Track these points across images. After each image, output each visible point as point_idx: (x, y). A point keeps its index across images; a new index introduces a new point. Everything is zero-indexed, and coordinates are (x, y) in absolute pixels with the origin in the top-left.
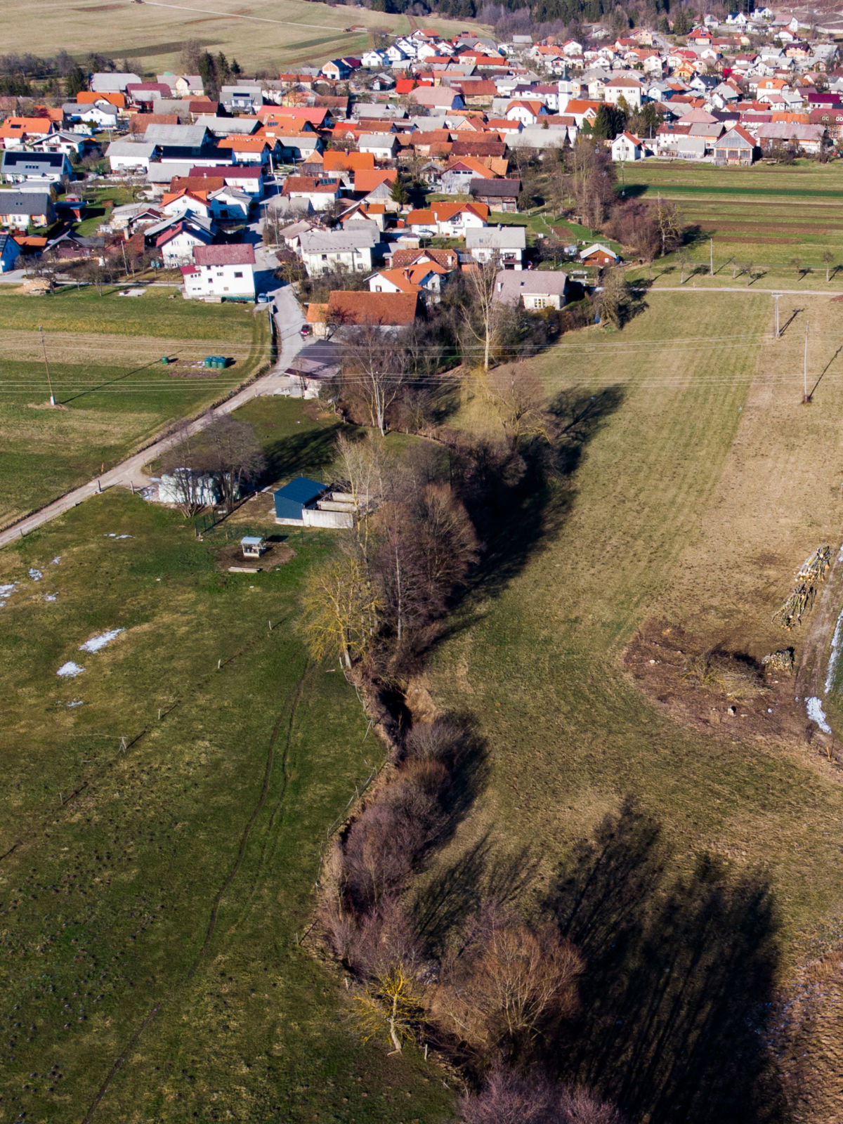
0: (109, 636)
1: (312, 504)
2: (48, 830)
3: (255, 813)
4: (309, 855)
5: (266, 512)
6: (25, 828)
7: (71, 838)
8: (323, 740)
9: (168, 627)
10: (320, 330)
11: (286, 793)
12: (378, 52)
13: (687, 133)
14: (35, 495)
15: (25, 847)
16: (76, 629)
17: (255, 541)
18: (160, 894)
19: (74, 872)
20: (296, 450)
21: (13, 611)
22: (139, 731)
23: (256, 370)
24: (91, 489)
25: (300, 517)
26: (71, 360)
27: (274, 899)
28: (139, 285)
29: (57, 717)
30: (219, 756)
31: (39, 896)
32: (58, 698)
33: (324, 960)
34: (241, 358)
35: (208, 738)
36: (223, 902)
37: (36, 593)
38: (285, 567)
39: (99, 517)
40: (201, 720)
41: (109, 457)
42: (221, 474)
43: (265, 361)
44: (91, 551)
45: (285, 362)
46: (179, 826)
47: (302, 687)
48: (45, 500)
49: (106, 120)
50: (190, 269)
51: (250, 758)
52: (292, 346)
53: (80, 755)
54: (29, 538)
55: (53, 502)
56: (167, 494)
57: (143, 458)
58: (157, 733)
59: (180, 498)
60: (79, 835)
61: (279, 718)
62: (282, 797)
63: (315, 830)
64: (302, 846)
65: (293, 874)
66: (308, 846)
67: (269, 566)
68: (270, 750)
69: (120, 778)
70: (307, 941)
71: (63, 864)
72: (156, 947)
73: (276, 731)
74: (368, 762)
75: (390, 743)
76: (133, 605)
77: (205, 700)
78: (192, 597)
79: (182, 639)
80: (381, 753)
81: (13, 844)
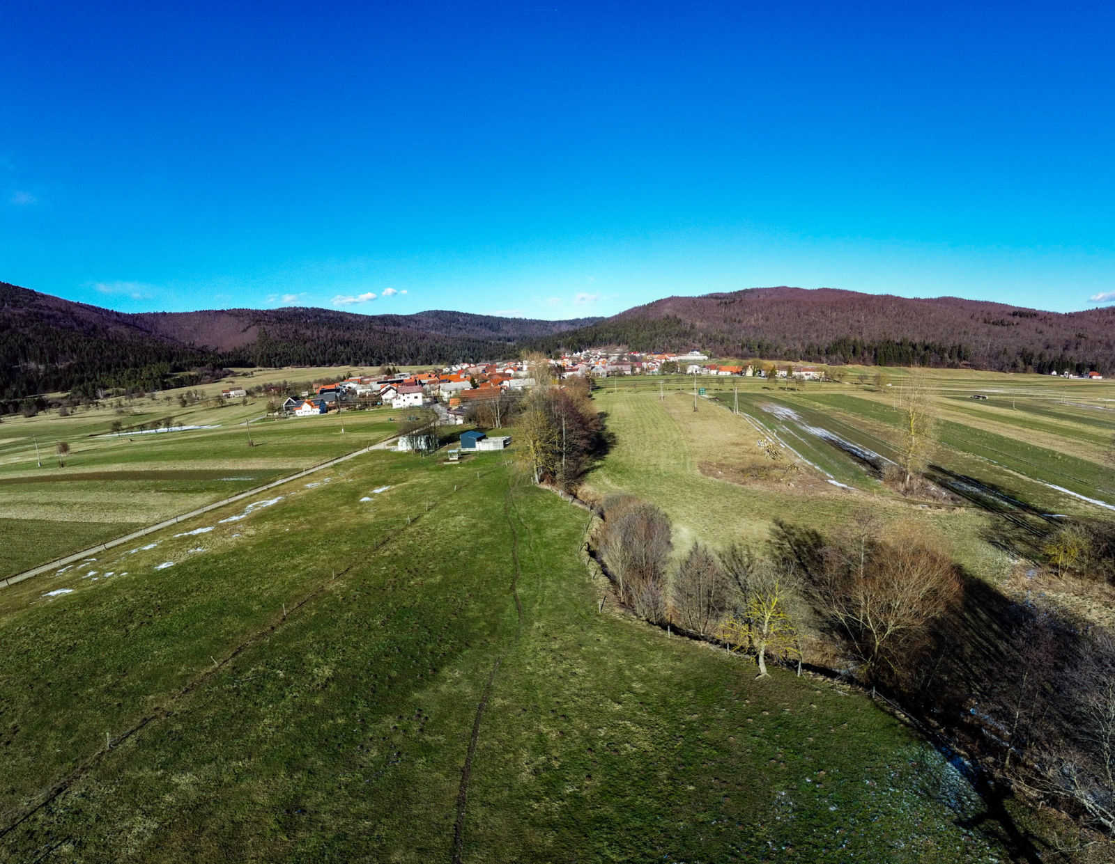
0: (386, 488)
1: (480, 441)
2: (369, 560)
3: (515, 544)
6: (353, 560)
7: (386, 563)
9: (418, 483)
11: (532, 534)
12: (449, 368)
13: (577, 371)
14: (339, 454)
15: (355, 569)
16: (366, 487)
19: (393, 579)
21: (332, 484)
24: (364, 451)
25: (474, 447)
27: (560, 587)
29: (363, 515)
30: (474, 522)
31: (371, 593)
32: (362, 509)
33: (630, 620)
35: (463, 515)
36: (519, 590)
37: (343, 479)
38: (474, 461)
39: (370, 457)
40: (455, 509)
41: (370, 443)
42: (428, 435)
44: (368, 466)
46: (462, 553)
47: (512, 492)
48: (343, 454)
49: (354, 385)
50: (395, 397)
51: (496, 521)
53: (381, 527)
54: (338, 465)
55: (346, 455)
56: (403, 448)
57: (386, 443)
58: (428, 516)
59: (409, 448)
60: (392, 561)
61: (505, 505)
62: (530, 536)
63: (565, 549)
64: (561, 558)
65: (565, 572)
66: (566, 558)
67: (465, 461)
68: (507, 517)
69: (411, 535)
70: (606, 610)
71: (385, 576)
72: (477, 619)
73: (506, 510)
74: (579, 518)
75: (588, 509)
76: (395, 478)
77: (452, 502)
78: (427, 473)
79: (428, 484)
80: (585, 514)
81: (347, 567)
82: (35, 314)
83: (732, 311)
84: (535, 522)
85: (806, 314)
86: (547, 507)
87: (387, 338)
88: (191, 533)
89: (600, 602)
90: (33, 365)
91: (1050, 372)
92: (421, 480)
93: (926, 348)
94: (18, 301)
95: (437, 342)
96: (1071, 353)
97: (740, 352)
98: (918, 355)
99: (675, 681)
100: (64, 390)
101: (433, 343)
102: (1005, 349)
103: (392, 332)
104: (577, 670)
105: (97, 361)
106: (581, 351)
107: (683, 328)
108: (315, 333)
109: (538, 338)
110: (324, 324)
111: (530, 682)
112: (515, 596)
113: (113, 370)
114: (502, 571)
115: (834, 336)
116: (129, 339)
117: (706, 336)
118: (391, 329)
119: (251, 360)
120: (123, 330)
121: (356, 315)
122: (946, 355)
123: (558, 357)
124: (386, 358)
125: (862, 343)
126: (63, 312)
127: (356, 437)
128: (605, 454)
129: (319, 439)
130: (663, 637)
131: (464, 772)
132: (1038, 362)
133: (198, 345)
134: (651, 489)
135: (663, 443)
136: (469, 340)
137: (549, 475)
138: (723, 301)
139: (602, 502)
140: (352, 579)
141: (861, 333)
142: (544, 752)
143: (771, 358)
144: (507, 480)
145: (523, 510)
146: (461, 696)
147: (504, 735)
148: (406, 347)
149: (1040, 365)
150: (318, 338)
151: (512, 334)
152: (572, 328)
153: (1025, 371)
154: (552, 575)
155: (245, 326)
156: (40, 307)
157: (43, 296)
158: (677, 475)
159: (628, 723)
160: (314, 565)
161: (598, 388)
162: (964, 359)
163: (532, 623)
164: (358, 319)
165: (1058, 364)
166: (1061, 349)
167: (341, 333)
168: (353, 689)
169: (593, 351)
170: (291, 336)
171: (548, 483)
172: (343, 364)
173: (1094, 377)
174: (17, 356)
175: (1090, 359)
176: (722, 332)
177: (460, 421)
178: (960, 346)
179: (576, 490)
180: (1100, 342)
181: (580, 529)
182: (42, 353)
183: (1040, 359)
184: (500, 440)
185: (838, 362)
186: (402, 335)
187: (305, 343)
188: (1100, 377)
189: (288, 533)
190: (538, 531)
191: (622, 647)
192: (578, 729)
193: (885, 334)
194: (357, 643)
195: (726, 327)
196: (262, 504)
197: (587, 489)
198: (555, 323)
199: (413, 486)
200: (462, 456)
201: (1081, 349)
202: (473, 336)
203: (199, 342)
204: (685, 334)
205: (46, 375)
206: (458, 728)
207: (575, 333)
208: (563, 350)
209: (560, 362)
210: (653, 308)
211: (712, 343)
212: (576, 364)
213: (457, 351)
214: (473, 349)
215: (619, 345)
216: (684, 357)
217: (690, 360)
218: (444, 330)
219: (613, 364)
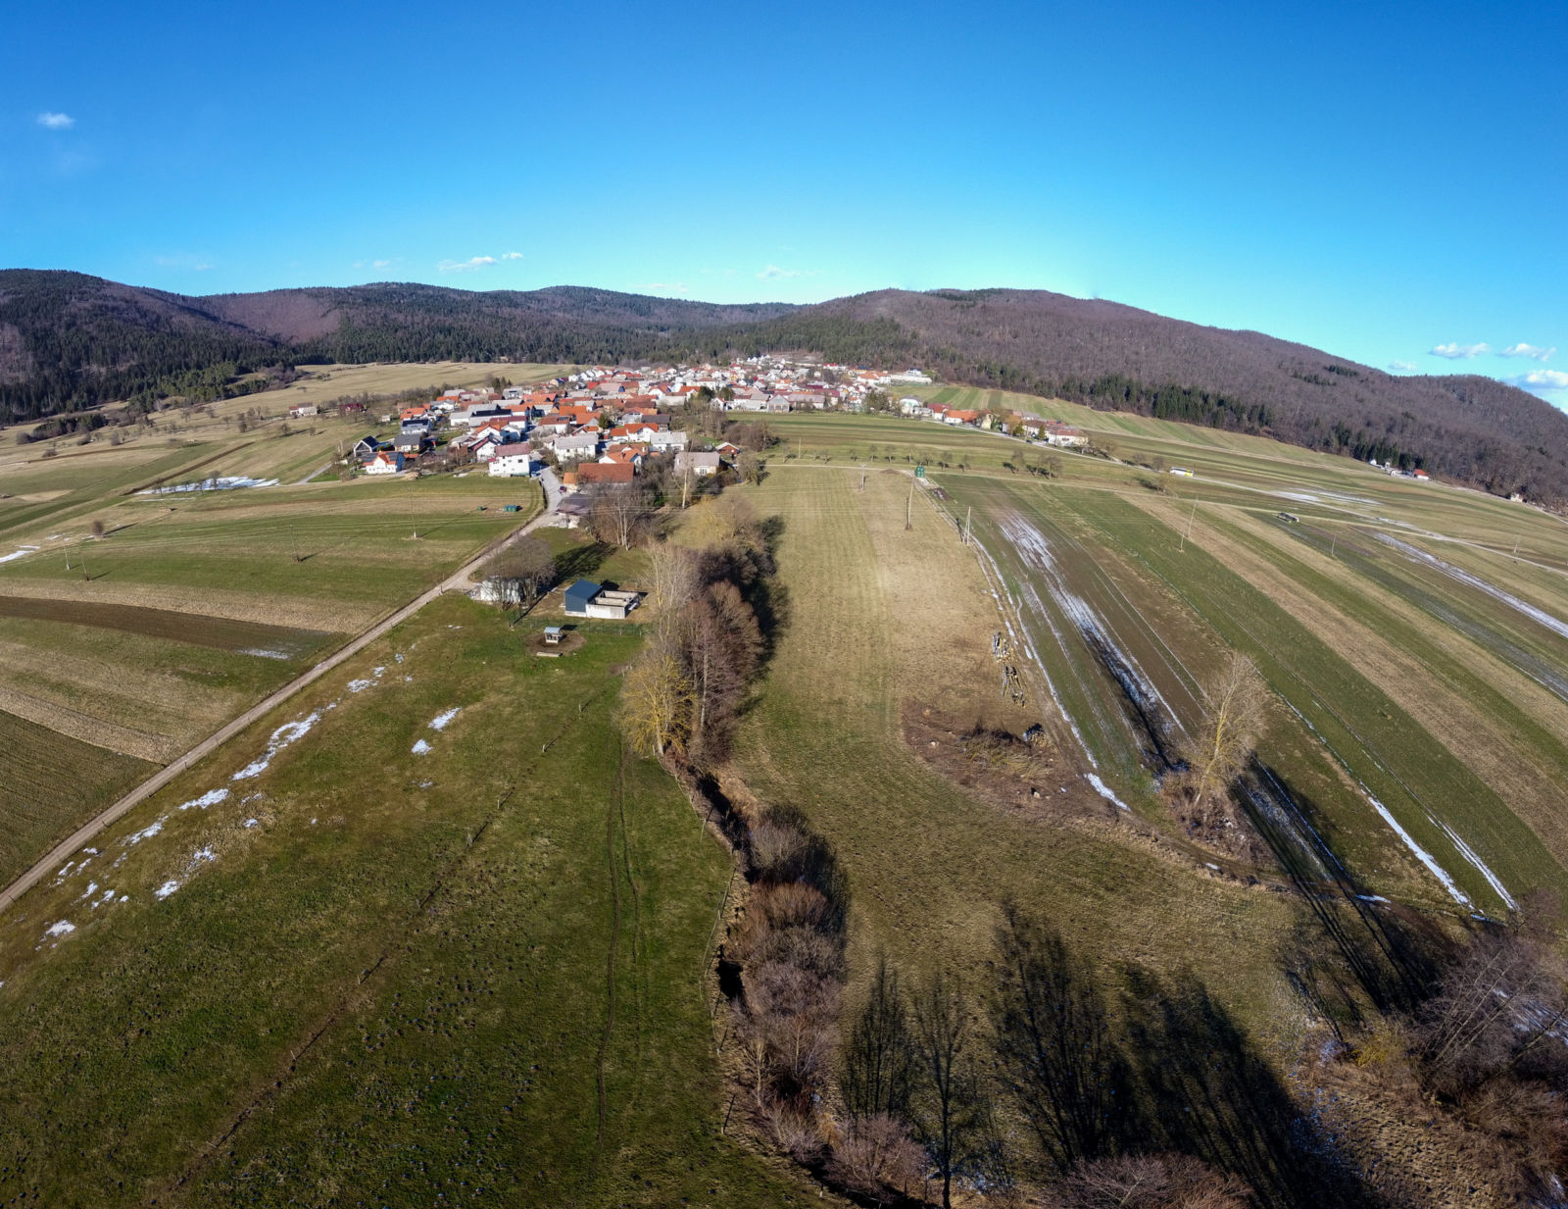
0: (450, 715)
1: (592, 601)
2: (410, 943)
3: (613, 939)
4: (691, 1001)
5: (557, 606)
6: (389, 936)
7: (431, 956)
8: (659, 840)
9: (495, 707)
10: (572, 489)
11: (641, 912)
12: (577, 374)
13: (749, 399)
14: (402, 597)
15: (390, 962)
16: (426, 707)
17: (554, 631)
18: (531, 1048)
19: (436, 1003)
20: (571, 561)
21: (383, 689)
22: (482, 821)
23: (536, 512)
24: (436, 592)
25: (584, 610)
26: (426, 511)
27: (668, 1065)
28: (464, 471)
29: (412, 799)
30: (561, 857)
31: (405, 1032)
32: (413, 777)
33: (766, 1155)
34: (525, 506)
35: (546, 834)
36: (607, 1067)
37: (399, 674)
38: (580, 652)
39: (442, 612)
40: (536, 812)
41: (448, 570)
42: (523, 579)
43: (540, 507)
44: (435, 639)
45: (552, 507)
46: (536, 952)
47: (623, 774)
48: (408, 600)
49: (449, 407)
50: (493, 460)
51: (592, 861)
52: (555, 498)
53: (433, 847)
54: (397, 629)
55: (412, 601)
56: (486, 595)
57: (468, 571)
58: (498, 825)
59: (495, 598)
65: (679, 1028)
67: (567, 651)
68: (609, 853)
73: (610, 829)
76: (467, 685)
82: (101, 307)
83: (970, 318)
85: (1069, 334)
87: (499, 324)
90: (94, 368)
91: (1368, 459)
92: (502, 699)
93: (1221, 403)
94: (85, 292)
95: (565, 329)
96: (1395, 439)
97: (976, 377)
98: (1209, 410)
100: (123, 399)
101: (559, 331)
102: (1318, 420)
103: (507, 316)
105: (157, 361)
106: (758, 356)
107: (901, 336)
108: (409, 318)
109: (701, 329)
110: (420, 305)
113: (174, 373)
115: (1103, 371)
116: (193, 331)
117: (931, 350)
118: (506, 311)
119: (329, 355)
120: (188, 320)
121: (463, 291)
122: (1245, 417)
123: (726, 364)
124: (497, 350)
125: (1139, 385)
126: (127, 302)
132: (1356, 443)
133: (271, 333)
136: (608, 328)
140: (383, 990)
141: (1138, 370)
143: (1017, 389)
145: (634, 835)
148: (523, 336)
149: (1357, 448)
150: (413, 324)
151: (667, 320)
152: (750, 319)
153: (1339, 452)
154: (659, 1032)
155: (325, 310)
156: (105, 297)
157: (110, 284)
161: (775, 442)
162: (1266, 424)
163: (617, 1147)
164: (464, 297)
165: (1379, 450)
166: (1384, 430)
167: (442, 317)
169: (776, 358)
170: (379, 323)
172: (442, 358)
173: (1420, 477)
174: (80, 358)
175: (1416, 449)
176: (953, 345)
178: (1263, 407)
180: (1429, 427)
182: (104, 353)
183: (1359, 439)
185: (1105, 407)
186: (518, 319)
187: (396, 331)
188: (1426, 478)
193: (1169, 376)
195: (959, 339)
196: (292, 731)
198: (725, 308)
201: (1407, 433)
202: (613, 322)
203: (272, 328)
204: (904, 345)
205: (107, 380)
207: (752, 328)
208: (734, 352)
209: (727, 374)
210: (862, 302)
211: (938, 360)
212: (751, 380)
213: (591, 343)
214: (614, 341)
215: (811, 351)
216: (897, 377)
217: (906, 383)
218: (575, 312)
219: (799, 385)
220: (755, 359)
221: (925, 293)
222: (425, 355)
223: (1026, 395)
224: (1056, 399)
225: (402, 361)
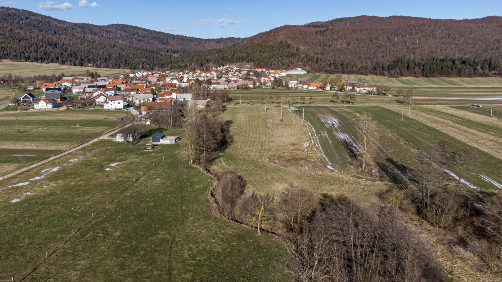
0: (116, 164)
1: (162, 139)
3: (182, 191)
4: (204, 198)
5: (149, 142)
6: (114, 197)
7: (129, 198)
8: (193, 177)
9: (133, 161)
10: (144, 113)
12: (133, 74)
13: (219, 84)
15: (116, 200)
16: (106, 163)
18: (163, 207)
19: (134, 204)
21: (86, 160)
22: (137, 178)
24: (96, 140)
25: (160, 141)
27: (199, 207)
28: (91, 108)
29: (110, 178)
30: (164, 181)
31: (126, 209)
32: (108, 174)
35: (158, 178)
36: (184, 208)
37: (90, 157)
38: (160, 150)
39: (101, 145)
40: (154, 175)
41: (98, 135)
42: (134, 133)
44: (102, 150)
46: (160, 194)
47: (180, 168)
51: (173, 181)
53: (122, 183)
54: (83, 149)
55: (86, 142)
56: (119, 140)
57: (108, 135)
58: (142, 178)
59: (123, 140)
60: (131, 198)
61: (177, 174)
62: (188, 188)
63: (202, 193)
64: (200, 197)
65: (201, 202)
66: (202, 197)
67: (155, 150)
68: (178, 180)
69: (136, 187)
70: (215, 214)
71: (130, 203)
72: (169, 217)
73: (178, 177)
74: (209, 180)
75: (213, 177)
76: (120, 158)
77: (153, 172)
78: (136, 156)
79: (139, 162)
80: (212, 179)
81: (112, 200)
83: (325, 37)
84: (190, 182)
85: (376, 39)
86: (195, 176)
87: (86, 44)
88: (16, 185)
89: (213, 212)
92: (135, 160)
93: (463, 62)
95: (124, 50)
97: (328, 69)
98: (456, 68)
99: (233, 235)
101: (121, 51)
103: (90, 40)
104: (203, 232)
106: (223, 66)
107: (291, 51)
108: (28, 33)
109: (194, 52)
110: (34, 26)
111: (187, 234)
112: (182, 210)
114: (177, 201)
115: (394, 56)
117: (306, 57)
118: (89, 36)
122: (479, 68)
123: (208, 70)
124: (86, 60)
125: (414, 61)
127: (88, 130)
128: (226, 149)
129: (64, 130)
130: (232, 223)
131: (169, 255)
134: (243, 168)
135: (256, 143)
136: (146, 50)
137: (197, 161)
138: (320, 29)
139: (220, 174)
140: (116, 204)
141: (414, 53)
142: (191, 251)
143: (350, 73)
144: (178, 162)
145: (185, 177)
146: (166, 238)
147: (180, 247)
148: (101, 52)
150: (31, 38)
151: (177, 47)
152: (218, 46)
154: (196, 203)
158: (257, 162)
159: (216, 245)
160: (96, 199)
161: (230, 100)
162: (494, 70)
163: (188, 218)
167: (50, 36)
168: (130, 238)
169: (232, 66)
171: (197, 164)
172: (53, 61)
176: (317, 53)
177: (148, 123)
178: (490, 60)
179: (209, 168)
181: (209, 185)
184: (173, 138)
185: (396, 75)
186: (97, 42)
187: (20, 41)
189: (75, 186)
190: (191, 186)
191: (218, 226)
192: (201, 246)
193: (432, 53)
194: (126, 225)
195: (320, 50)
196: (50, 170)
197: (214, 168)
198: (206, 40)
199: (131, 163)
200: (154, 146)
202: (149, 47)
204: (292, 55)
206: (166, 246)
207: (220, 51)
208: (211, 64)
209: (208, 75)
210: (272, 34)
211: (310, 62)
212: (219, 77)
213: (137, 58)
214: (150, 58)
215: (248, 62)
216: (290, 72)
217: (294, 75)
218: (128, 41)
219: (242, 78)
220: (221, 68)
221: (304, 26)
222: (42, 58)
223: (354, 75)
224: (370, 75)
225: (26, 61)
